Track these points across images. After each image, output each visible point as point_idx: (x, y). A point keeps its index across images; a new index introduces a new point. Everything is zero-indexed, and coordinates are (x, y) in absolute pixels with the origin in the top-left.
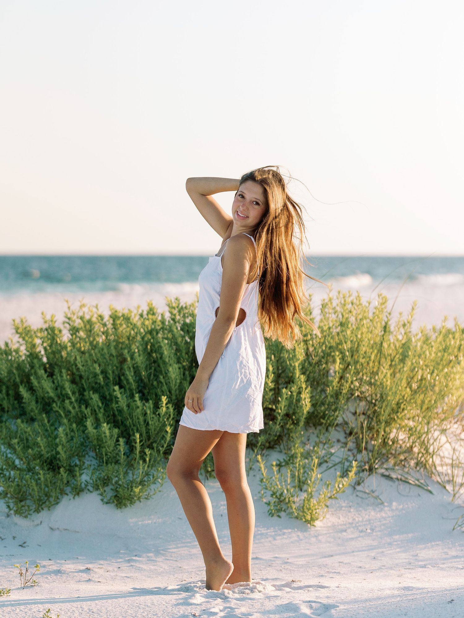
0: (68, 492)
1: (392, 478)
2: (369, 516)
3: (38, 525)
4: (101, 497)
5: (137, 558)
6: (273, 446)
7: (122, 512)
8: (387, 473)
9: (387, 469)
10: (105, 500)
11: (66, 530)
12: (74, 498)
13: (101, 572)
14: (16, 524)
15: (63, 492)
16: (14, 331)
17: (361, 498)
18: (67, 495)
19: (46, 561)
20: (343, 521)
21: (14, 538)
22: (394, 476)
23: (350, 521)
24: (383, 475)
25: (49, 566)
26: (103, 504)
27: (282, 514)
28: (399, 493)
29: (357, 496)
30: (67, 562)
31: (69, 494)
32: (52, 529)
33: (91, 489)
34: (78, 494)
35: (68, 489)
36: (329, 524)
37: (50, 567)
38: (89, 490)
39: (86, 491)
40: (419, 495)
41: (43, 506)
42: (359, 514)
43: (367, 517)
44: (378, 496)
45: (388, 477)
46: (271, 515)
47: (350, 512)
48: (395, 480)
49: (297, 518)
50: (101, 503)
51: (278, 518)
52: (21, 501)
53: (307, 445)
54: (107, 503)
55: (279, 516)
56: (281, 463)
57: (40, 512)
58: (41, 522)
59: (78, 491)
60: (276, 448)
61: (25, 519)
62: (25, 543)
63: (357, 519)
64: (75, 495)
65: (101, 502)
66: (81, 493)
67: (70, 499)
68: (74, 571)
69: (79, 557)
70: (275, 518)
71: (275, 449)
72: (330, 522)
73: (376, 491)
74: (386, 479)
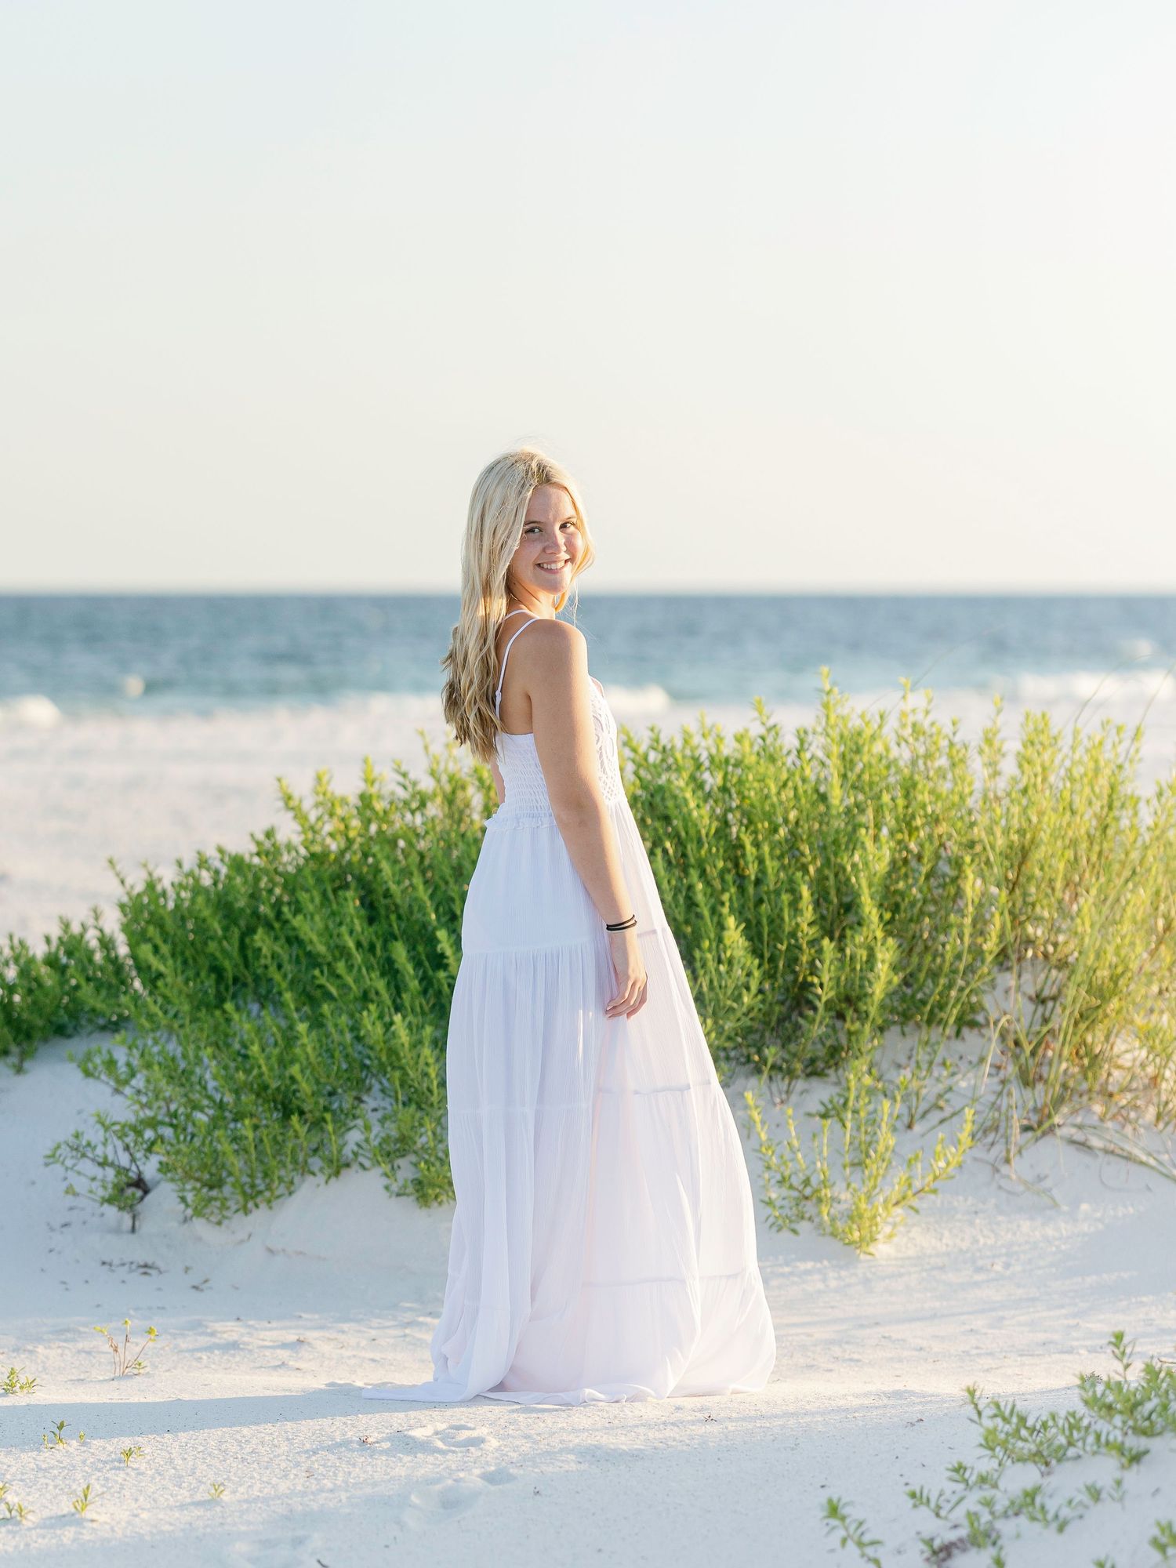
0: (316, 1169)
1: (1090, 1148)
2: (1014, 1234)
3: (242, 1242)
4: (385, 1181)
5: (429, 1320)
6: (823, 1070)
7: (429, 1216)
8: (1079, 1136)
9: (1080, 1127)
10: (395, 1187)
11: (301, 1253)
12: (327, 1182)
13: (326, 1348)
14: (200, 1239)
15: (306, 1170)
16: (281, 804)
17: (1009, 1192)
18: (314, 1174)
19: (229, 1324)
20: (947, 1245)
21: (187, 1269)
22: (1095, 1142)
23: (965, 1245)
24: (1072, 1142)
25: (224, 1332)
26: (390, 1197)
27: (804, 1226)
28: (1102, 1183)
29: (1000, 1187)
30: (274, 1324)
31: (318, 1173)
32: (270, 1251)
33: (367, 1163)
34: (337, 1173)
35: (315, 1163)
36: (911, 1252)
37: (225, 1336)
38: (362, 1165)
39: (355, 1167)
40: (1149, 1189)
41: (259, 1199)
42: (992, 1231)
43: (1009, 1236)
44: (1050, 1190)
45: (1083, 1145)
46: (775, 1228)
47: (972, 1224)
48: (1100, 1154)
49: (833, 1235)
50: (386, 1194)
51: (791, 1235)
52: (211, 1188)
53: (905, 1068)
54: (398, 1195)
55: (794, 1231)
56: (827, 1110)
57: (251, 1212)
58: (250, 1236)
59: (338, 1167)
60: (826, 1075)
61: (217, 1227)
62: (206, 1281)
63: (982, 1241)
64: (329, 1177)
65: (384, 1191)
66: (344, 1172)
67: (318, 1185)
68: (271, 1344)
69: (303, 1315)
70: (786, 1234)
71: (826, 1079)
72: (915, 1245)
73: (1046, 1177)
74: (1077, 1149)
